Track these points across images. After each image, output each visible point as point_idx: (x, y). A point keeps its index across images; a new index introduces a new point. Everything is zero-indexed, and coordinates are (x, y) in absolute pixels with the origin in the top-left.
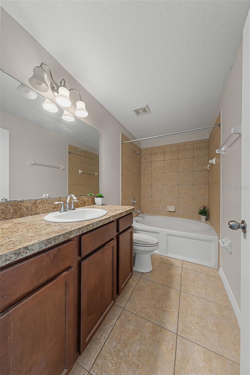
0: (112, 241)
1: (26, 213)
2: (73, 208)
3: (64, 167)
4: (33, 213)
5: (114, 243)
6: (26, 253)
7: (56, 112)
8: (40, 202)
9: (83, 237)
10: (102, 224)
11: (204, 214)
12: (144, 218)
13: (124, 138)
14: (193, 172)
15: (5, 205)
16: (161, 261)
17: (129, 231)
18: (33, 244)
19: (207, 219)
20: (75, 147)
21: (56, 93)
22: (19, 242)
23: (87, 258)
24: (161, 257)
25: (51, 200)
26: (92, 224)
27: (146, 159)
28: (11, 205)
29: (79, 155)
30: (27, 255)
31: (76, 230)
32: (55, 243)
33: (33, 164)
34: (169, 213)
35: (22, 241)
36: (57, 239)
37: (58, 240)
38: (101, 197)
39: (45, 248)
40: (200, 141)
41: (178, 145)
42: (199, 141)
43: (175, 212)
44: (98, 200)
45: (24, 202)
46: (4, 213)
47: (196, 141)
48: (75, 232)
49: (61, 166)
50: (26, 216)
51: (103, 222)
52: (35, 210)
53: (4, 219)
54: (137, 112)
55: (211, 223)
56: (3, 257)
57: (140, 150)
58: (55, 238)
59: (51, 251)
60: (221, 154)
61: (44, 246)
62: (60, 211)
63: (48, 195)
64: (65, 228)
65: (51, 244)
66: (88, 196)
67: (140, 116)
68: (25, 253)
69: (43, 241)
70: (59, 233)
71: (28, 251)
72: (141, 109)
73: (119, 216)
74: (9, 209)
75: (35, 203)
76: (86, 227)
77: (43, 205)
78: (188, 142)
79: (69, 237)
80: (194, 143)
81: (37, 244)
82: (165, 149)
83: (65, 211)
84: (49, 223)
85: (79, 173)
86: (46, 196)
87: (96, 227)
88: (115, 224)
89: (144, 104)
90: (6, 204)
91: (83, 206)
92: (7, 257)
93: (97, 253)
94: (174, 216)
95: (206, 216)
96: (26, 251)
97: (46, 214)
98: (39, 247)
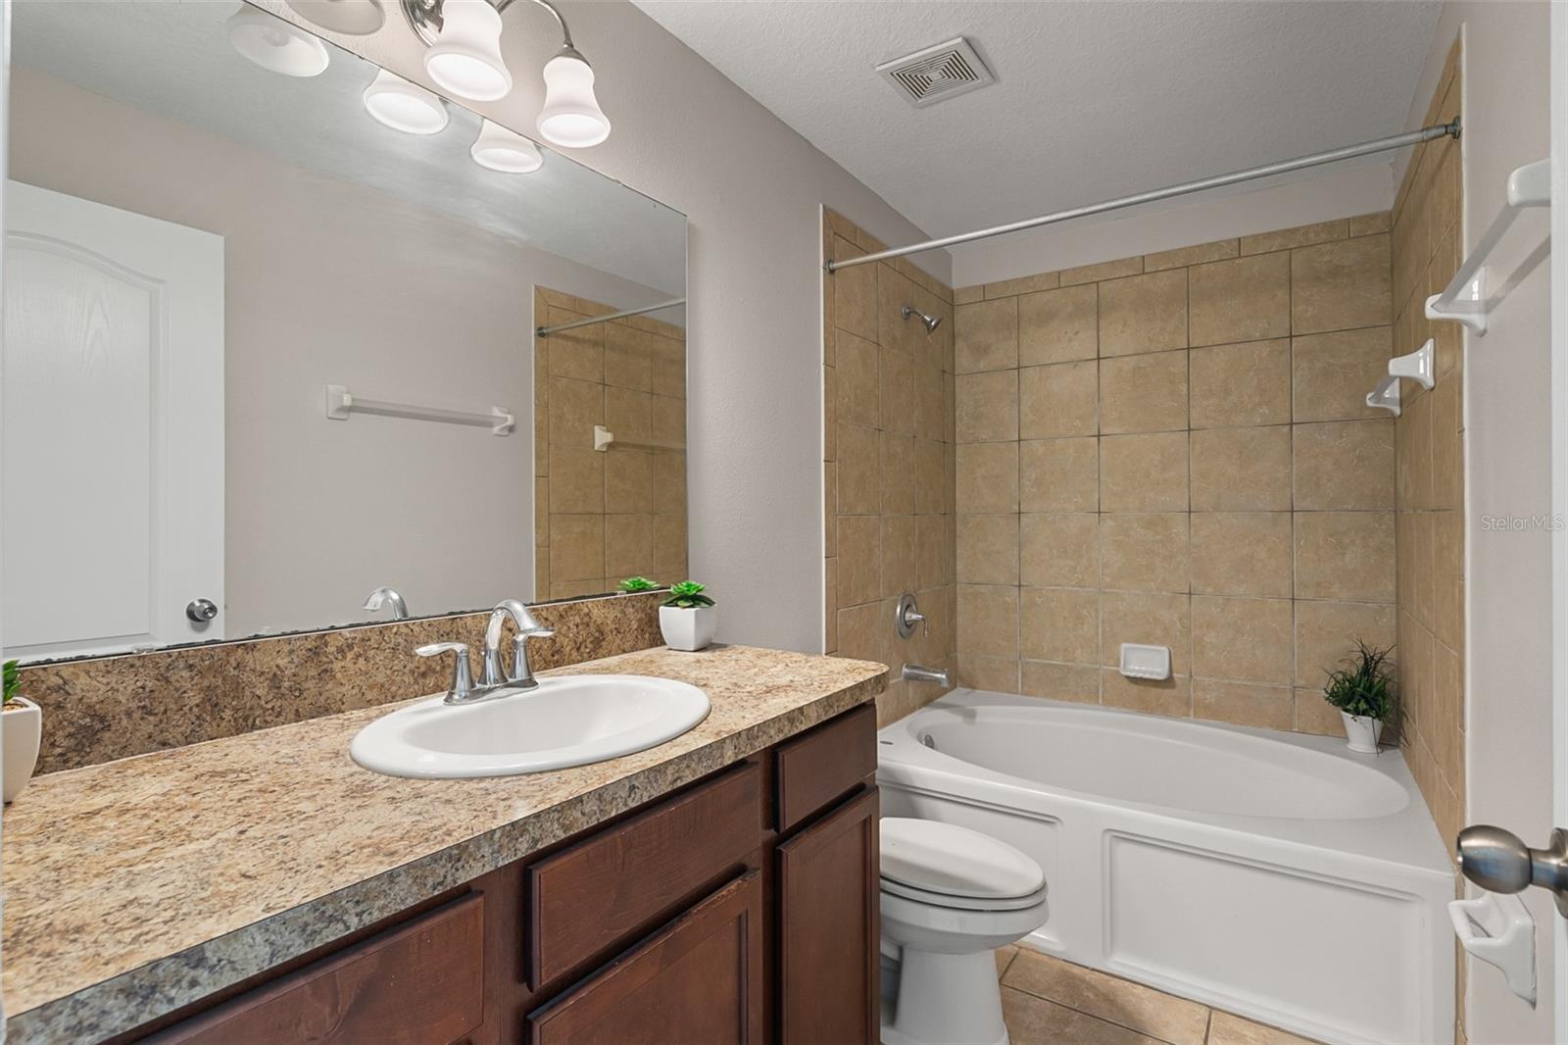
0: (733, 886)
1: (269, 706)
2: (521, 672)
3: (509, 417)
4: (304, 705)
5: (745, 896)
6: (193, 984)
7: (440, 128)
8: (341, 642)
9: (541, 874)
10: (666, 789)
11: (1363, 706)
12: (970, 715)
13: (842, 235)
14: (1286, 429)
15: (156, 666)
16: (1067, 1002)
17: (852, 816)
18: (235, 934)
19: (1390, 739)
20: (574, 299)
21: (429, 31)
22: (170, 913)
23: (571, 994)
24: (1074, 977)
25: (404, 630)
26: (599, 794)
27: (980, 350)
28: (191, 667)
29: (595, 344)
30: (199, 993)
31: (497, 835)
32: (365, 916)
33: (350, 409)
34: (1135, 689)
35: (185, 910)
36: (377, 897)
37: (381, 902)
38: (695, 599)
39: (304, 951)
40: (1337, 232)
41: (1187, 262)
42: (1329, 226)
43: (1168, 682)
44: (677, 621)
45: (254, 645)
46: (150, 713)
47: (1307, 229)
48: (486, 850)
49: (497, 412)
50: (266, 722)
51: (670, 778)
52: (314, 691)
53: (154, 746)
54: (913, 81)
55: (1409, 764)
56: (61, 1013)
57: (949, 300)
58: (361, 893)
59: (341, 964)
60: (1466, 331)
61: (299, 941)
62: (451, 694)
63: (395, 596)
64: (436, 822)
65: (341, 926)
66: (621, 594)
67: (930, 105)
68: (184, 984)
69: (291, 914)
70: (392, 854)
71: (203, 975)
72: (931, 62)
73: (780, 731)
74: (177, 690)
75: (315, 652)
76: (557, 815)
77: (361, 660)
78: (1255, 238)
79: (449, 878)
80: (1292, 241)
81: (253, 929)
82: (1105, 287)
83: (474, 694)
84: (369, 776)
85: (596, 448)
86: (385, 601)
87: (625, 809)
88: (756, 777)
89: (951, 34)
90: (164, 663)
91: (590, 658)
92: (81, 1013)
93: (631, 961)
94: (1164, 711)
95: (1378, 716)
96: (193, 973)
97: (374, 710)
98: (268, 949)
